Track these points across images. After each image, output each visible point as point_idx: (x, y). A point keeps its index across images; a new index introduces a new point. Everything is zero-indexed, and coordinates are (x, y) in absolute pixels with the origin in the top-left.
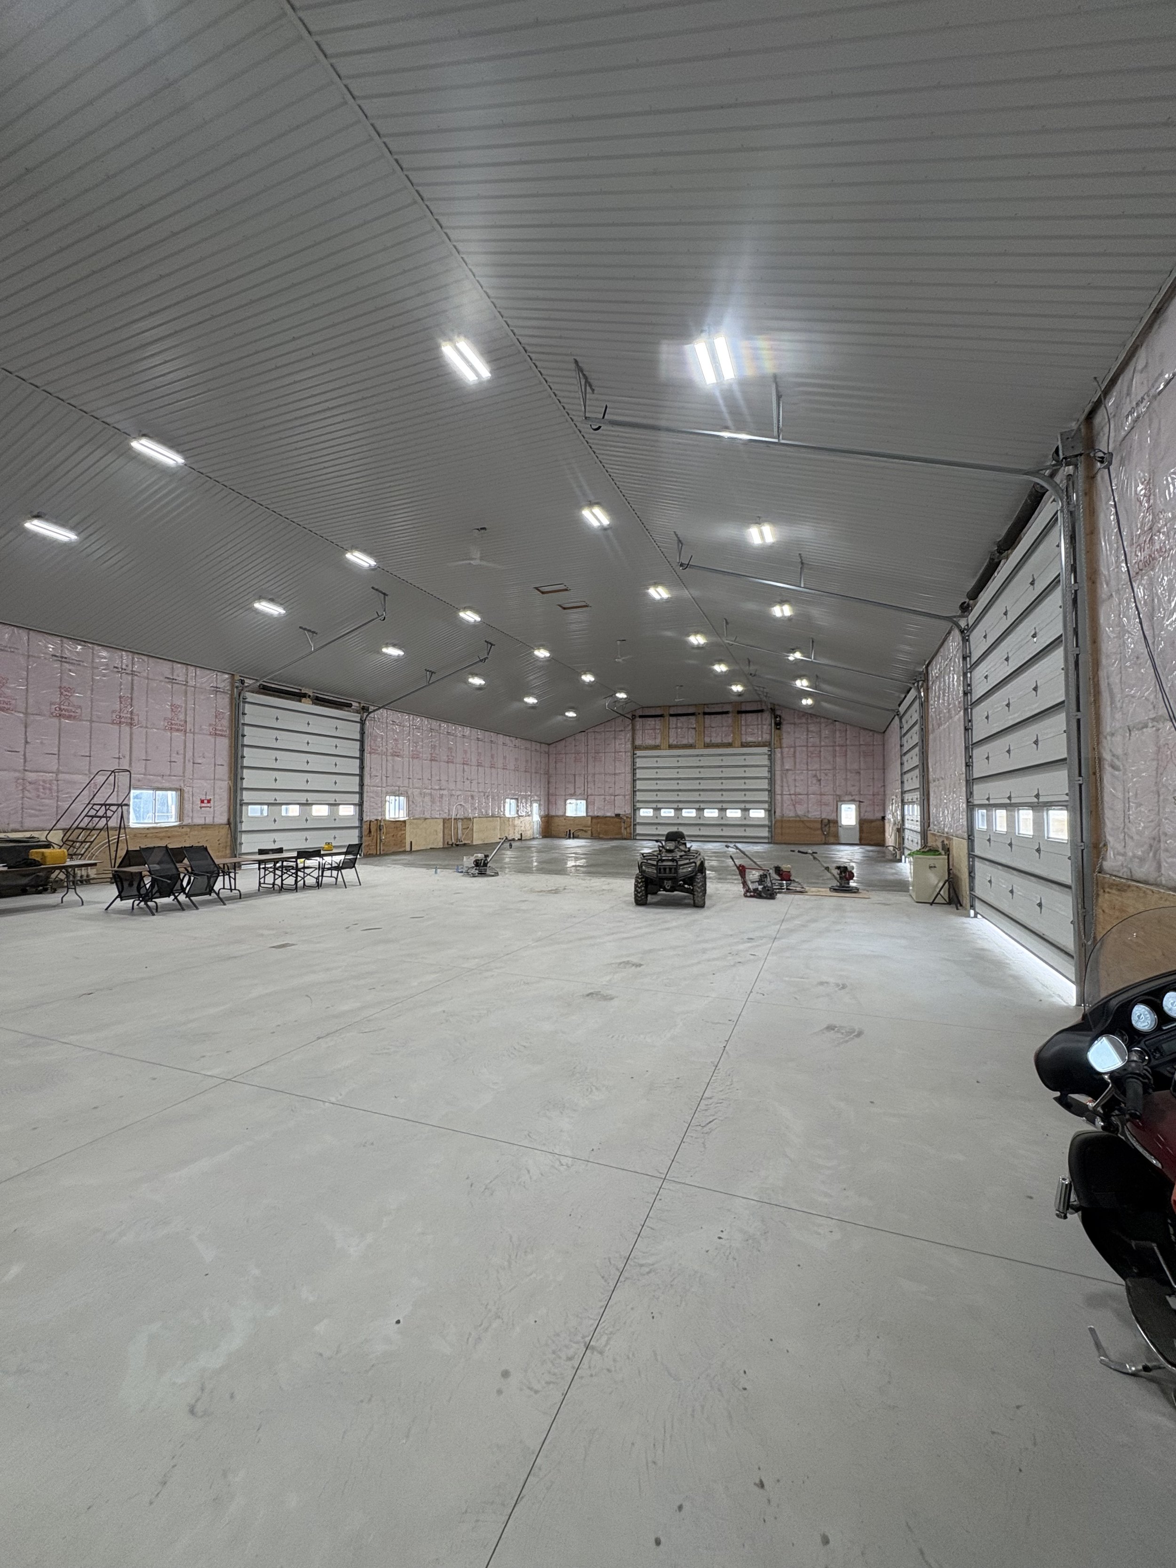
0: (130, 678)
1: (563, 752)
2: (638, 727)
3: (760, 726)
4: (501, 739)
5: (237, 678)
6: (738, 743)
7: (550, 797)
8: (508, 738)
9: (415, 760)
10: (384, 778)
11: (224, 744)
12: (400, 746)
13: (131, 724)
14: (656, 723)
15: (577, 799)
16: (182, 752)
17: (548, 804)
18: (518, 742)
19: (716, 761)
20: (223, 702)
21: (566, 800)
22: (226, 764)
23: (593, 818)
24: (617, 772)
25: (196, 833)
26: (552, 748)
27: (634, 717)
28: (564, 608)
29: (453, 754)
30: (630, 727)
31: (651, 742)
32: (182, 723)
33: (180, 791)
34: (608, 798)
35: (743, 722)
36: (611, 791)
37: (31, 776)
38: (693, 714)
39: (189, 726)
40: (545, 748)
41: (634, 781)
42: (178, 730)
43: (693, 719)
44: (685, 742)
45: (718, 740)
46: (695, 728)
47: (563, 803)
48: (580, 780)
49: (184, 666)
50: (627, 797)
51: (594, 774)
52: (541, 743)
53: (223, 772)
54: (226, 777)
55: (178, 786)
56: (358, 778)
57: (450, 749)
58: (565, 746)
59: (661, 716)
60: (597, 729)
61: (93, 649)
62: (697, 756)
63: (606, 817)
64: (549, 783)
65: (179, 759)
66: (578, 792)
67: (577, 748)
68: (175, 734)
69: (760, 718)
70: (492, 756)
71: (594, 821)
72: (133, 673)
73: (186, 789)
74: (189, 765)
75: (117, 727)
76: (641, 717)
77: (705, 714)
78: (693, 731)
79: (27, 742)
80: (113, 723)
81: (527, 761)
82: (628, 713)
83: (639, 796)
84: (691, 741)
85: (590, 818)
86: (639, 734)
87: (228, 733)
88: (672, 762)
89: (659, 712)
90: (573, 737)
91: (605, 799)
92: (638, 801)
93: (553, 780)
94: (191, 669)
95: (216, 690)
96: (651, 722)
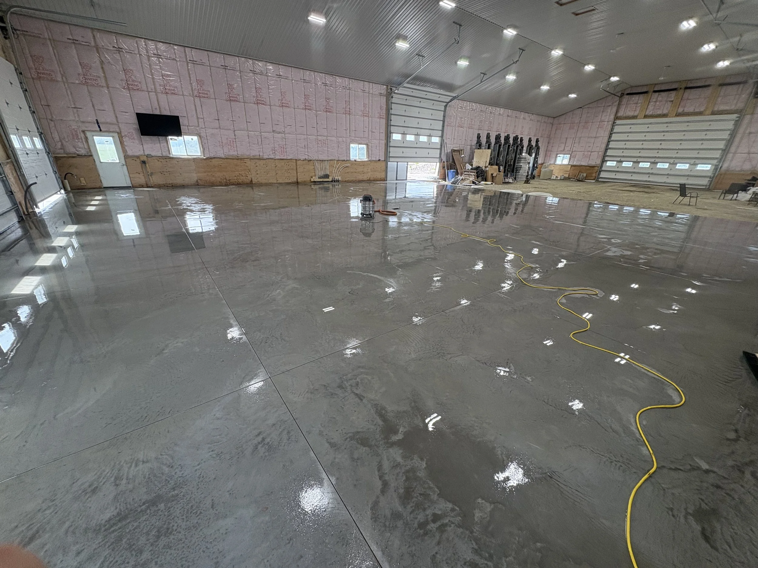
0: (348, 91)
1: (563, 122)
2: (623, 103)
3: (737, 96)
4: (523, 115)
5: (389, 87)
6: (709, 111)
7: (547, 152)
8: (527, 114)
9: (470, 130)
10: (453, 139)
11: (383, 121)
12: (463, 122)
13: (349, 114)
14: (639, 99)
15: (564, 154)
16: (367, 127)
17: (545, 156)
18: (533, 117)
19: (683, 127)
20: (384, 100)
21: (557, 154)
22: (384, 132)
23: (572, 166)
24: (598, 135)
25: (372, 164)
26: (556, 121)
27: (623, 94)
28: (577, 15)
29: (492, 126)
30: (617, 103)
31: (631, 114)
32: (367, 112)
33: (367, 145)
34: (586, 153)
35: (722, 94)
36: (590, 149)
37: (320, 138)
38: (675, 89)
39: (370, 114)
40: (551, 120)
41: (609, 142)
42: (366, 116)
43: (673, 94)
44: (659, 112)
45: (691, 110)
46: (672, 101)
47: (554, 156)
48: (569, 142)
49: (368, 83)
50: (600, 153)
51: (580, 138)
52: (549, 117)
53: (383, 136)
54: (384, 138)
55: (366, 143)
56: (442, 122)
57: (490, 122)
58: (565, 119)
59: (646, 92)
60: (591, 106)
61: (335, 78)
62: (667, 123)
63: (581, 166)
64: (548, 143)
65: (367, 130)
66: (567, 149)
67: (573, 119)
68: (365, 118)
69: (740, 89)
70: (515, 126)
71: (573, 168)
72: (349, 89)
73: (370, 144)
74: (370, 133)
75: (344, 115)
76: (628, 94)
77: (686, 88)
78: (670, 104)
79: (317, 124)
80: (343, 114)
81: (537, 129)
82: (618, 92)
83: (609, 152)
84: (665, 112)
85: (570, 166)
86: (623, 108)
87: (384, 117)
88: (644, 128)
89: (645, 90)
90: (572, 113)
91: (584, 154)
92: (608, 156)
93: (551, 141)
94: (371, 84)
95: (381, 94)
96: (635, 98)
